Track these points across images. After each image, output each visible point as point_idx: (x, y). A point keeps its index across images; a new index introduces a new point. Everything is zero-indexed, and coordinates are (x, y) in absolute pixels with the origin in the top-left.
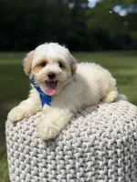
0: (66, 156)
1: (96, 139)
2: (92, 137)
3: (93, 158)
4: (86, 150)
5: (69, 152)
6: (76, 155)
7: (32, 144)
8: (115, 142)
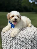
0: (18, 41)
1: (26, 37)
2: (25, 36)
3: (25, 42)
4: (23, 40)
5: (19, 40)
6: (21, 41)
7: (9, 38)
8: (31, 38)
